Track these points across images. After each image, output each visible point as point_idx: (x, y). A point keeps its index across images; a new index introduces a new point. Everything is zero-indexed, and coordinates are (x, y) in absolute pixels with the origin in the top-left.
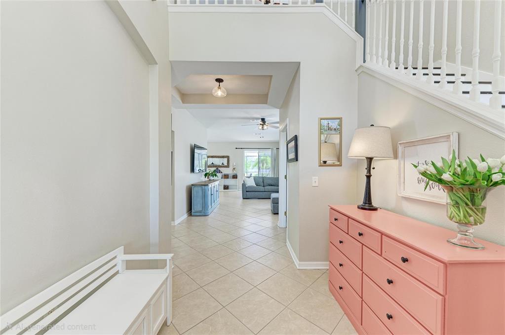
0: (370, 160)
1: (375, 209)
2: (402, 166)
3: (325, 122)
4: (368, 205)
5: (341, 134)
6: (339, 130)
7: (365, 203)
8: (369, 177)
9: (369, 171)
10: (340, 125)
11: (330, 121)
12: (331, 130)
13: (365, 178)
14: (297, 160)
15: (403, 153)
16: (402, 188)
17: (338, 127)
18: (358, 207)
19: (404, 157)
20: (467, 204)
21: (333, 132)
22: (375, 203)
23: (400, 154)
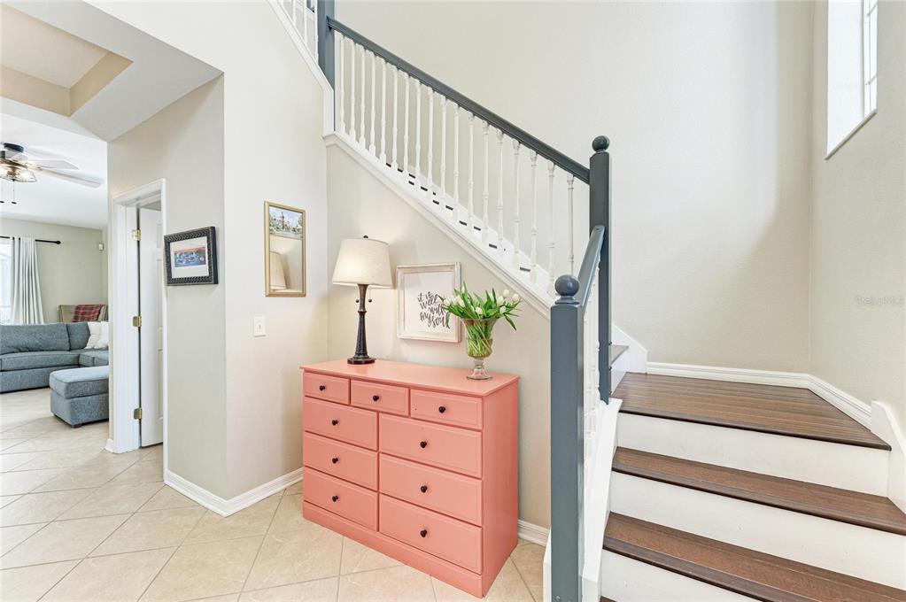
0: (364, 287)
1: (372, 362)
2: (402, 298)
3: (276, 213)
4: (362, 357)
5: (303, 238)
6: (300, 232)
7: (358, 354)
8: (362, 314)
9: (363, 305)
10: (302, 223)
11: (286, 213)
12: (288, 229)
13: (358, 316)
14: (216, 282)
15: (403, 281)
16: (402, 326)
17: (300, 227)
18: (350, 362)
19: (403, 287)
20: (482, 337)
21: (291, 234)
22: (370, 354)
23: (399, 283)
